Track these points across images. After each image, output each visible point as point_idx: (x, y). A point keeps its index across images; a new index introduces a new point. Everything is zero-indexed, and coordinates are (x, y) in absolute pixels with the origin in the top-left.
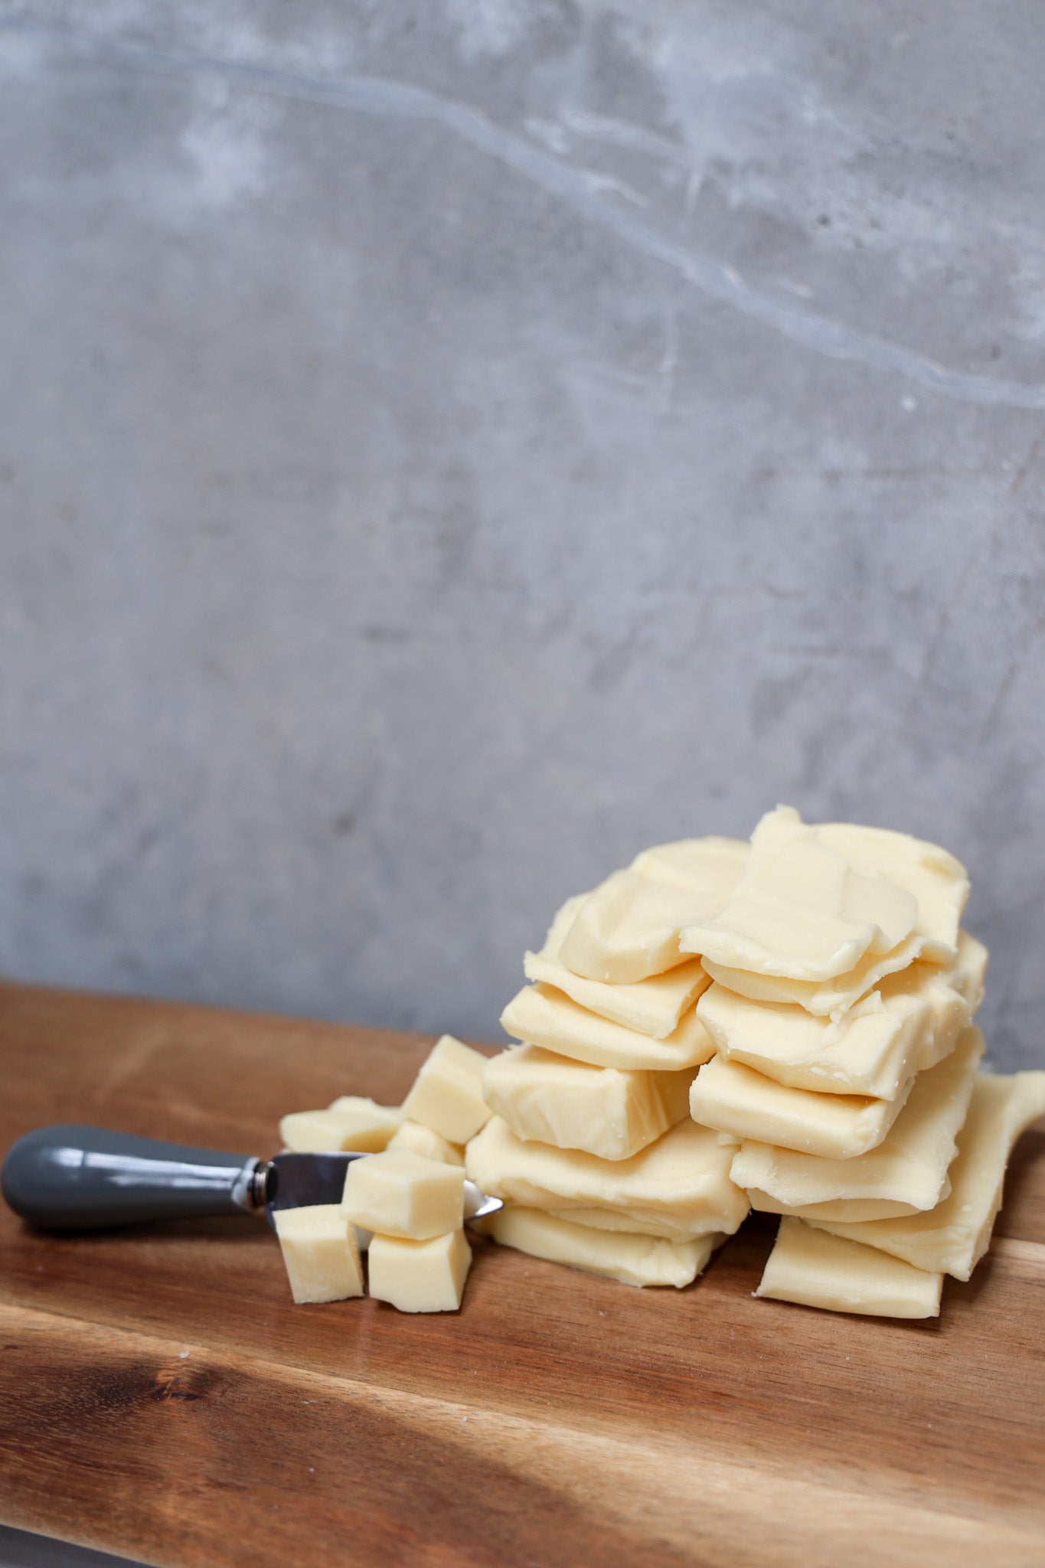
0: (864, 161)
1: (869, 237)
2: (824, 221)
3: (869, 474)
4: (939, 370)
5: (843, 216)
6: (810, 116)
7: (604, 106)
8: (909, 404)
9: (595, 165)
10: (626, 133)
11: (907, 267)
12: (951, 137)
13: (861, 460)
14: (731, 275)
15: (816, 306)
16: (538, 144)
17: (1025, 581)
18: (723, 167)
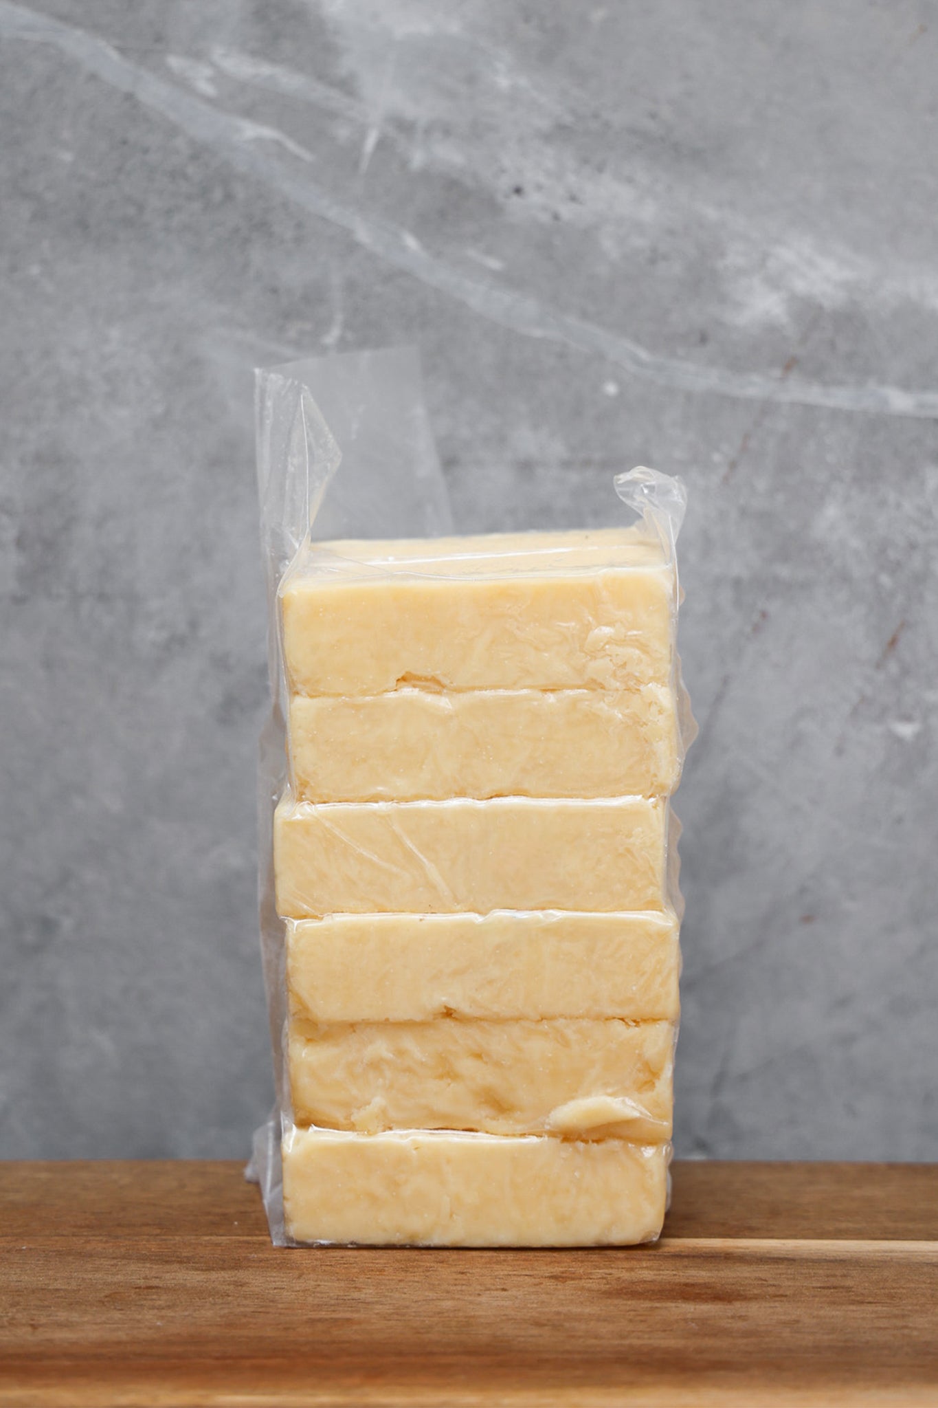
0: (560, 133)
1: (567, 211)
2: (518, 191)
3: (566, 465)
4: (643, 355)
5: (539, 187)
6: (503, 82)
7: (267, 49)
8: (611, 389)
9: (249, 112)
10: (290, 81)
11: (607, 244)
12: (653, 116)
13: (558, 449)
14: (411, 242)
15: (510, 280)
16: (182, 84)
17: (737, 583)
18: (404, 126)
